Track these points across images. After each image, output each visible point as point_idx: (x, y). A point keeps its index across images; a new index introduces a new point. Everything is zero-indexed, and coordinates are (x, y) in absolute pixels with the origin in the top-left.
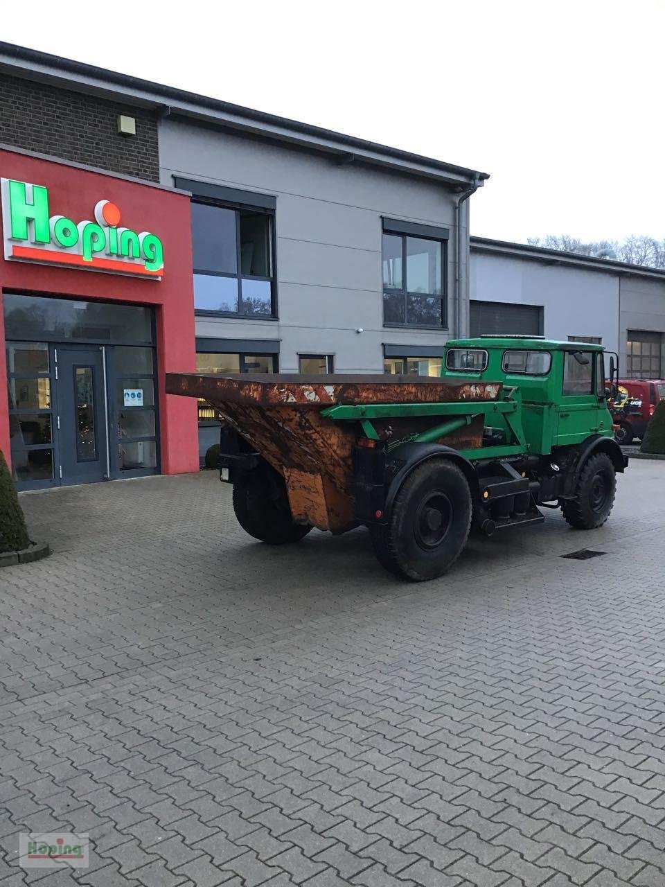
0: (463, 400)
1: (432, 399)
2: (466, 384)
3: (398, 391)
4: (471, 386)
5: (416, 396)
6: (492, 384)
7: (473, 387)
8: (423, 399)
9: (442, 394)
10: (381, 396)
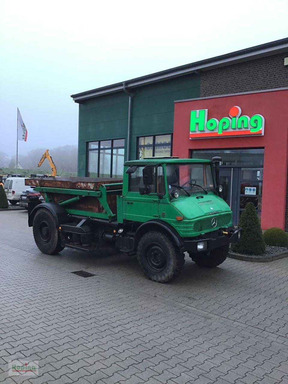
0: (78, 189)
1: (67, 187)
2: (78, 182)
3: (55, 183)
4: (81, 183)
5: (61, 185)
6: (90, 183)
7: (82, 184)
8: (64, 187)
9: (70, 186)
10: (51, 185)
